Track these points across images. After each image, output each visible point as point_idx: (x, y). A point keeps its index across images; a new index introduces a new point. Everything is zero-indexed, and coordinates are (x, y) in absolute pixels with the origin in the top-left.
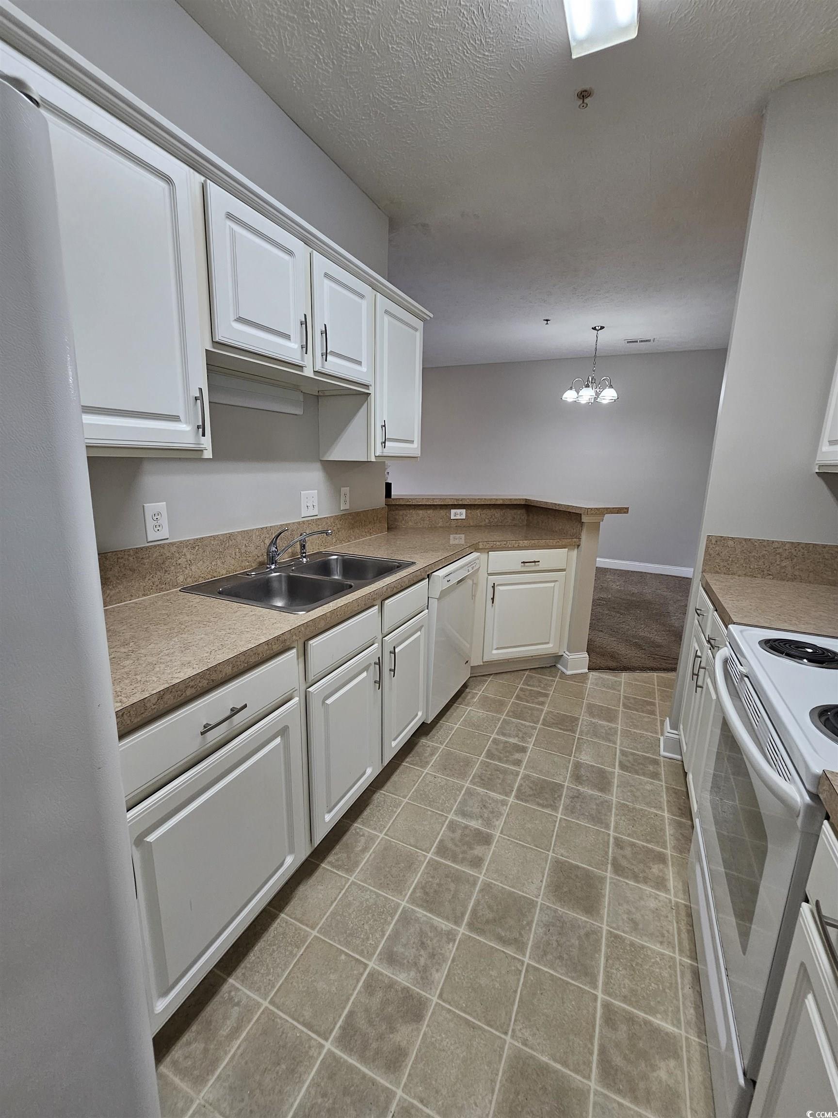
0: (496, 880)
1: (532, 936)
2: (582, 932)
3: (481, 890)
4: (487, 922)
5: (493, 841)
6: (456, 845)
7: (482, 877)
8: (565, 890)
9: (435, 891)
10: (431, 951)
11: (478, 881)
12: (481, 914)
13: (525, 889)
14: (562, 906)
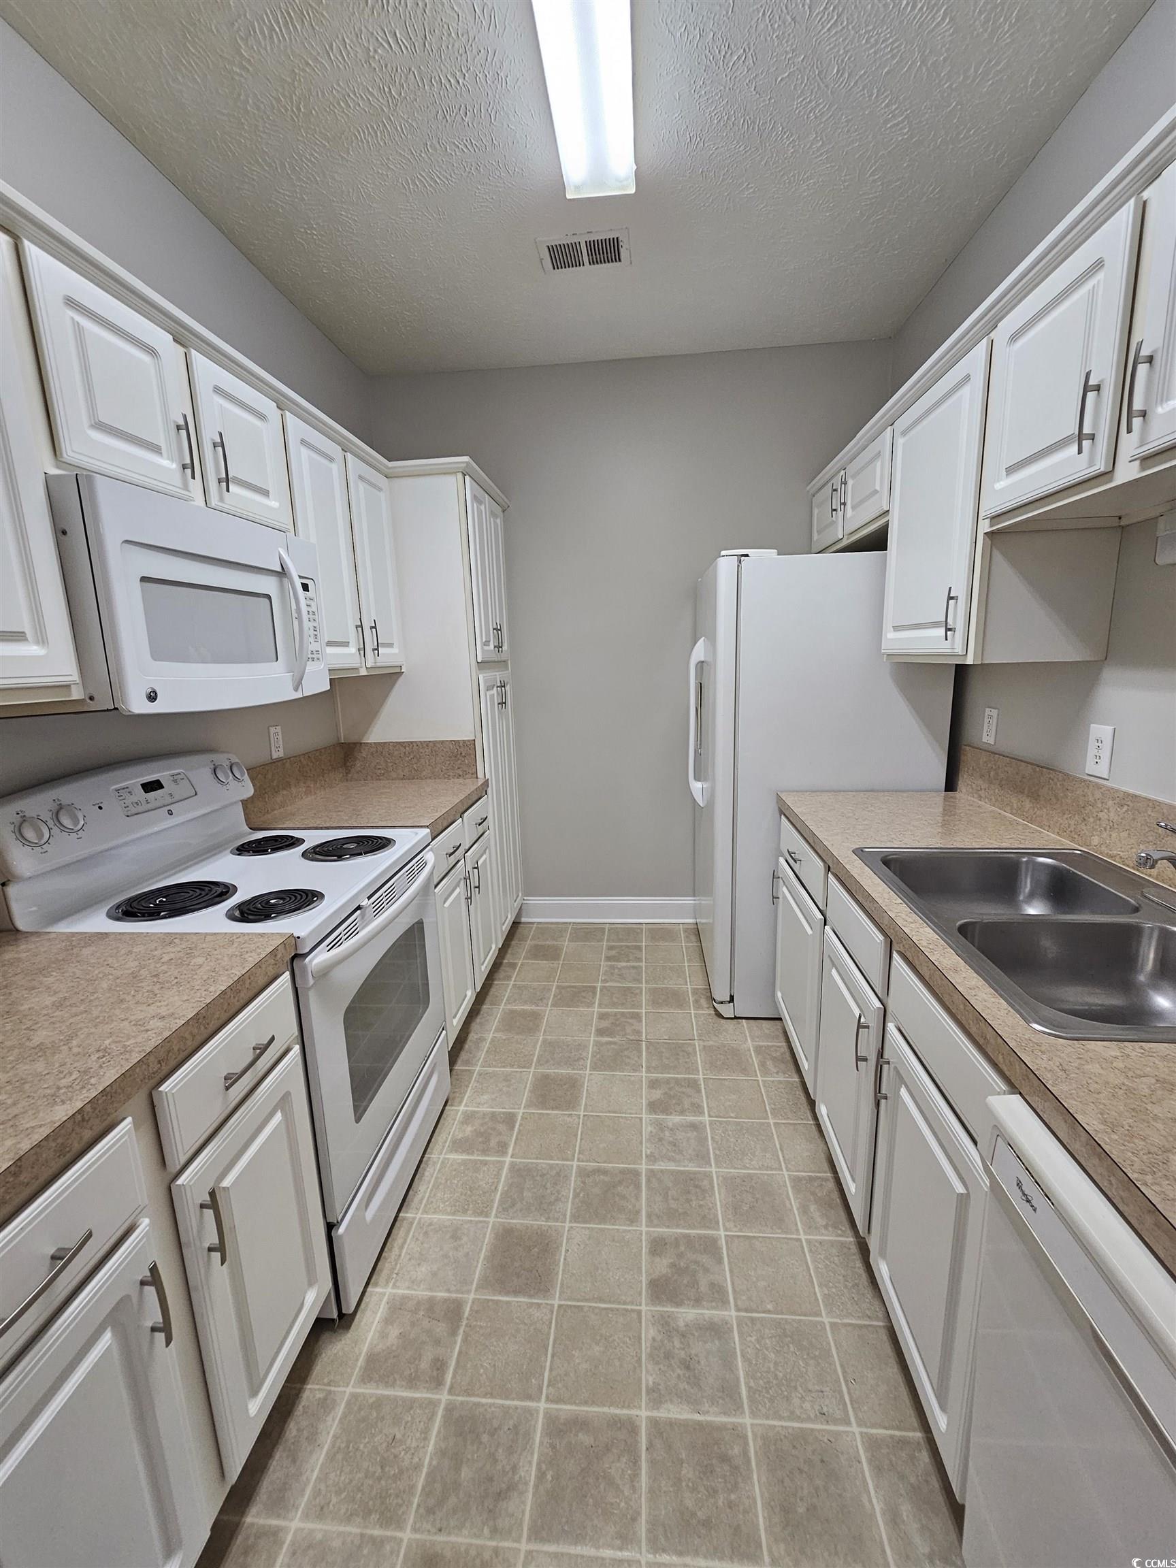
0: (625, 1231)
1: (572, 1185)
2: (519, 1206)
3: (638, 1212)
4: (620, 1182)
5: (647, 1292)
6: (696, 1262)
7: (644, 1229)
8: (536, 1249)
9: (689, 1192)
10: (663, 1142)
11: (646, 1222)
12: (630, 1187)
13: (587, 1232)
14: (540, 1227)
